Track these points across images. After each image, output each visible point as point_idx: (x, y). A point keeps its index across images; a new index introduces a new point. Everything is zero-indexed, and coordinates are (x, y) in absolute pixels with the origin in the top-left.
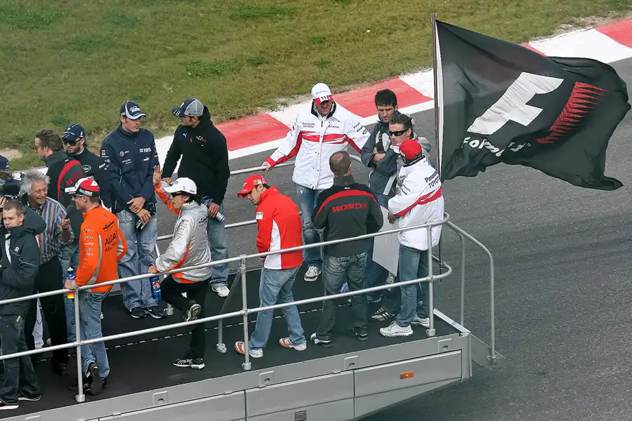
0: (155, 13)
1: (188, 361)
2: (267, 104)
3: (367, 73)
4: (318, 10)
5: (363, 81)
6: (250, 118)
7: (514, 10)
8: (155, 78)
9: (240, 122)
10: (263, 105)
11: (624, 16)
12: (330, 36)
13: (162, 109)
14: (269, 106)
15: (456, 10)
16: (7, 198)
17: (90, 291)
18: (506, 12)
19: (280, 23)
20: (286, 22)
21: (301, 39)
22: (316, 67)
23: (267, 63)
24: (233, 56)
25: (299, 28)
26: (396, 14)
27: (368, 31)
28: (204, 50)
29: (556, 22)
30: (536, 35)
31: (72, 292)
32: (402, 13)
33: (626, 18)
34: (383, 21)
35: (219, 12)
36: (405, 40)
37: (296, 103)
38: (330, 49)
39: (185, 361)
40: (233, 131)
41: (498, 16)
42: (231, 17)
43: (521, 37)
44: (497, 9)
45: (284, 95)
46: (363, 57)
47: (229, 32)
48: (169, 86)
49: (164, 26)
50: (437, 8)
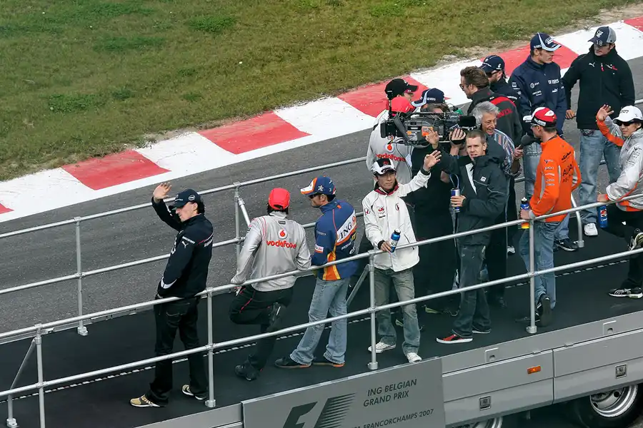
0: (16, 44)
1: (626, 290)
2: (134, 140)
3: (239, 107)
4: (187, 41)
5: (235, 116)
6: (116, 155)
7: (394, 40)
8: (16, 113)
9: (104, 160)
10: (130, 141)
11: (511, 46)
12: (200, 68)
13: (22, 146)
14: (135, 142)
15: (333, 40)
16: (464, 130)
17: (544, 221)
18: (386, 43)
19: (147, 54)
20: (154, 54)
21: (169, 71)
22: (185, 101)
23: (133, 96)
24: (97, 89)
25: (168, 60)
26: (271, 45)
27: (241, 63)
28: (67, 83)
29: (439, 53)
30: (417, 67)
31: (528, 223)
32: (277, 44)
33: (513, 48)
34: (257, 52)
35: (82, 43)
36: (279, 72)
37: (165, 139)
38: (200, 81)
39: (623, 291)
40: (98, 169)
41: (378, 47)
42: (95, 49)
43: (402, 69)
44: (376, 38)
45: (151, 131)
46: (235, 90)
47: (93, 64)
48: (30, 122)
49: (24, 58)
50: (313, 39)
